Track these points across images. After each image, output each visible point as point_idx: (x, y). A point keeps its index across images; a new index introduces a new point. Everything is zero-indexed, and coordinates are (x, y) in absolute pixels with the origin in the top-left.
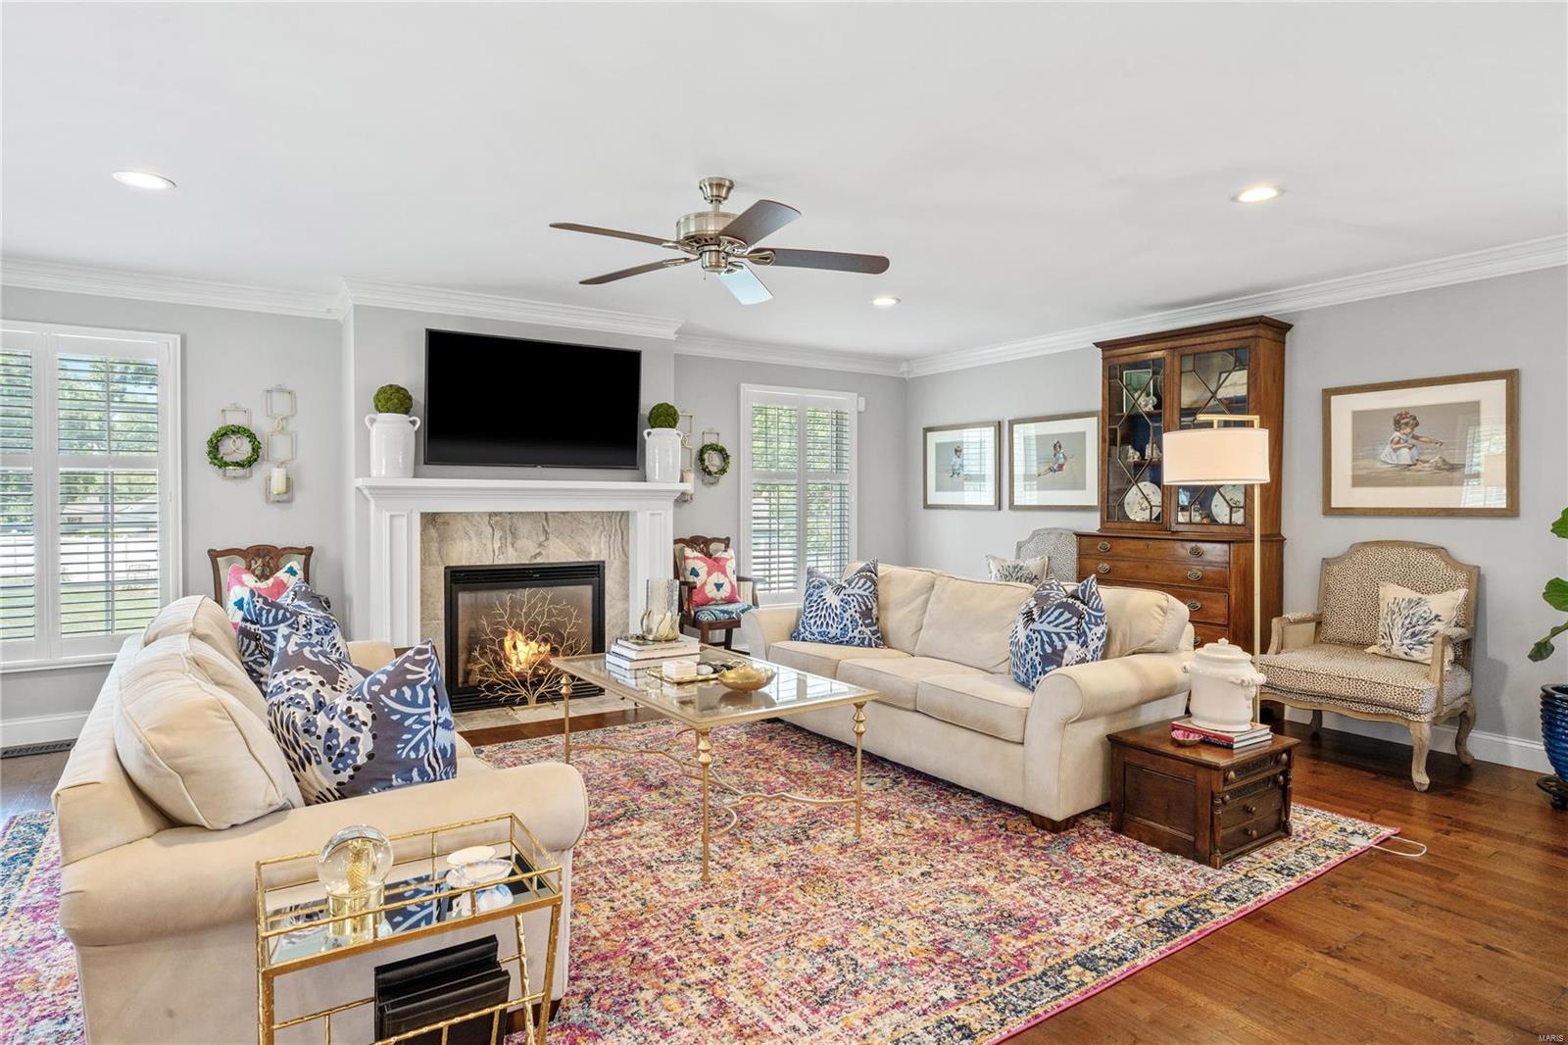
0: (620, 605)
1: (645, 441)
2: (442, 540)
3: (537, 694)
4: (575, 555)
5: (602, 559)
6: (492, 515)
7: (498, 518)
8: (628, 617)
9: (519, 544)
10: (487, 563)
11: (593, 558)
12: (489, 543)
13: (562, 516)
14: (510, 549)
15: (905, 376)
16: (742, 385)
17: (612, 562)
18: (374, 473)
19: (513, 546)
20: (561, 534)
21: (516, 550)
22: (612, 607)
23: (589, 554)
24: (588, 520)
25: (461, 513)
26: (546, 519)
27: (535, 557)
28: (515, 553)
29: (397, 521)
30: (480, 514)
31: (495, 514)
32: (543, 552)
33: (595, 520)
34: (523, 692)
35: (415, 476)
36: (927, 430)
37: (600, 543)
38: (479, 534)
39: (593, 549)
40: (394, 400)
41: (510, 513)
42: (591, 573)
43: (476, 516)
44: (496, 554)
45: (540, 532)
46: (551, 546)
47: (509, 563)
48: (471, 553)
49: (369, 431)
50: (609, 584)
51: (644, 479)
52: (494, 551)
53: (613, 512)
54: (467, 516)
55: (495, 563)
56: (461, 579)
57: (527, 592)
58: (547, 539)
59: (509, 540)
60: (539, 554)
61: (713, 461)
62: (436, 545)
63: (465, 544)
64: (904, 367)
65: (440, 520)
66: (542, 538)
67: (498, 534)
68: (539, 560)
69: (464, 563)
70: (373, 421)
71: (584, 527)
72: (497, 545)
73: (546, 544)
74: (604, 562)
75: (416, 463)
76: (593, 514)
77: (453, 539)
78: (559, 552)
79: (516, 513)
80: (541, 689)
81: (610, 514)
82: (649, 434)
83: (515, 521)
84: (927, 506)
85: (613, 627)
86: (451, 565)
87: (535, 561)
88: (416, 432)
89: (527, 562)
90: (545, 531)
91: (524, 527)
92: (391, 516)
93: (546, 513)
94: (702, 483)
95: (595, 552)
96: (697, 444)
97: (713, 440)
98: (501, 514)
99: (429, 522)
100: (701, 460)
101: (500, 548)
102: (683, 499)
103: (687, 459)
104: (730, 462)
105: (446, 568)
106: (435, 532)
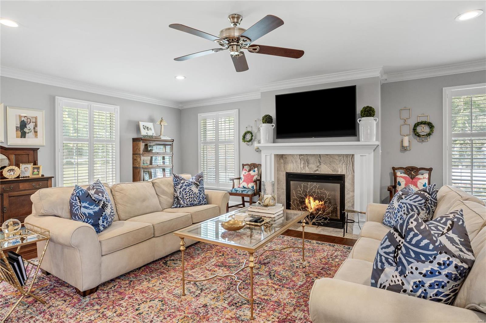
0: (351, 194)
1: (359, 124)
2: (285, 163)
3: (312, 222)
4: (331, 171)
5: (343, 174)
6: (300, 155)
7: (302, 156)
9: (310, 166)
10: (299, 172)
11: (339, 173)
12: (299, 165)
13: (326, 156)
14: (307, 168)
16: (444, 88)
17: (348, 175)
19: (308, 166)
20: (326, 163)
21: (309, 168)
23: (338, 171)
24: (337, 158)
25: (290, 155)
26: (320, 157)
27: (316, 171)
28: (308, 169)
29: (267, 157)
30: (297, 155)
31: (301, 155)
32: (319, 170)
33: (340, 158)
35: (273, 142)
37: (342, 167)
38: (296, 162)
39: (339, 170)
40: (267, 119)
41: (307, 155)
42: (339, 179)
43: (295, 156)
44: (302, 168)
45: (318, 162)
46: (322, 167)
47: (306, 172)
48: (294, 168)
49: (261, 130)
50: (346, 184)
51: (359, 140)
52: (301, 168)
53: (348, 155)
54: (292, 155)
55: (301, 172)
56: (291, 177)
57: (309, 183)
58: (320, 165)
59: (306, 164)
60: (317, 170)
61: (423, 130)
62: (283, 165)
63: (292, 165)
65: (284, 157)
66: (319, 164)
67: (302, 162)
68: (317, 172)
69: (292, 171)
70: (261, 126)
71: (335, 161)
72: (302, 166)
73: (320, 166)
74: (344, 175)
75: (274, 138)
76: (339, 155)
77: (288, 163)
78: (325, 170)
79: (309, 155)
80: (314, 221)
81: (347, 156)
82: (360, 121)
83: (308, 157)
85: (349, 202)
86: (288, 171)
87: (316, 173)
88: (274, 129)
89: (313, 173)
90: (320, 162)
91: (312, 160)
92: (266, 155)
93: (320, 155)
94: (415, 141)
95: (340, 171)
96: (412, 122)
97: (424, 119)
98: (303, 155)
99: (281, 158)
100: (414, 130)
101: (303, 167)
102: (404, 149)
103: (407, 129)
104: (435, 130)
105: (286, 173)
106: (282, 161)
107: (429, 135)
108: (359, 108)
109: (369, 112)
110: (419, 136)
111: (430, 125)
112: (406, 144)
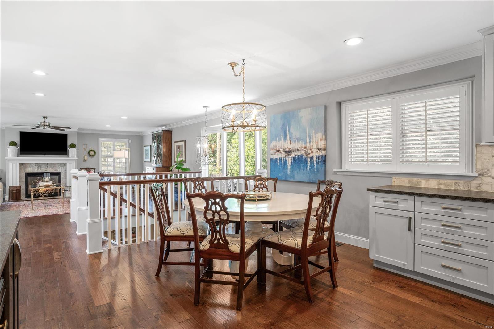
0: (64, 180)
1: (69, 150)
2: (25, 168)
4: (54, 171)
6: (35, 163)
8: (66, 182)
9: (42, 169)
10: (34, 172)
11: (58, 171)
12: (35, 168)
13: (51, 164)
14: (40, 170)
15: (142, 135)
16: (99, 138)
17: (63, 172)
18: (9, 156)
19: (40, 169)
20: (51, 167)
22: (63, 180)
23: (57, 170)
24: (57, 164)
25: (28, 163)
27: (45, 171)
29: (13, 164)
30: (33, 163)
31: (36, 163)
34: (41, 195)
35: (18, 157)
36: (144, 146)
37: (60, 168)
38: (33, 167)
40: (13, 144)
41: (39, 163)
42: (58, 174)
45: (46, 166)
46: (49, 169)
47: (39, 172)
49: (8, 149)
50: (62, 176)
51: (69, 157)
54: (30, 164)
55: (37, 172)
56: (28, 175)
59: (39, 168)
60: (46, 170)
61: (92, 153)
62: (23, 169)
63: (30, 169)
64: (141, 134)
65: (24, 164)
66: (47, 168)
67: (37, 167)
69: (29, 172)
70: (8, 148)
71: (56, 166)
74: (61, 172)
75: (18, 154)
76: (58, 163)
77: (27, 168)
79: (41, 163)
80: (45, 194)
81: (62, 163)
83: (40, 165)
84: (145, 162)
86: (27, 172)
88: (18, 150)
89: (43, 172)
91: (43, 166)
92: (12, 164)
93: (47, 163)
94: (89, 157)
95: (59, 170)
96: (88, 150)
97: (92, 149)
98: (37, 163)
99: (22, 165)
100: (89, 153)
101: (37, 169)
102: (84, 160)
103: (86, 153)
104: (96, 153)
105: (26, 173)
106: (23, 167)
107: (94, 155)
108: (69, 143)
109: (73, 146)
110: (91, 155)
111: (94, 151)
112: (86, 158)
